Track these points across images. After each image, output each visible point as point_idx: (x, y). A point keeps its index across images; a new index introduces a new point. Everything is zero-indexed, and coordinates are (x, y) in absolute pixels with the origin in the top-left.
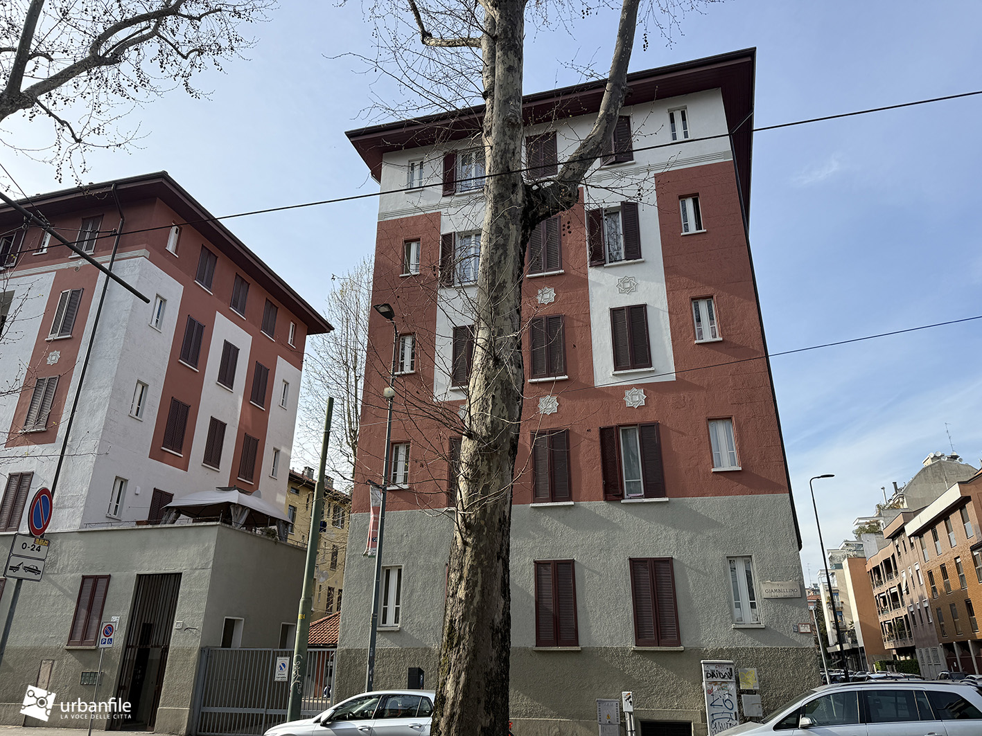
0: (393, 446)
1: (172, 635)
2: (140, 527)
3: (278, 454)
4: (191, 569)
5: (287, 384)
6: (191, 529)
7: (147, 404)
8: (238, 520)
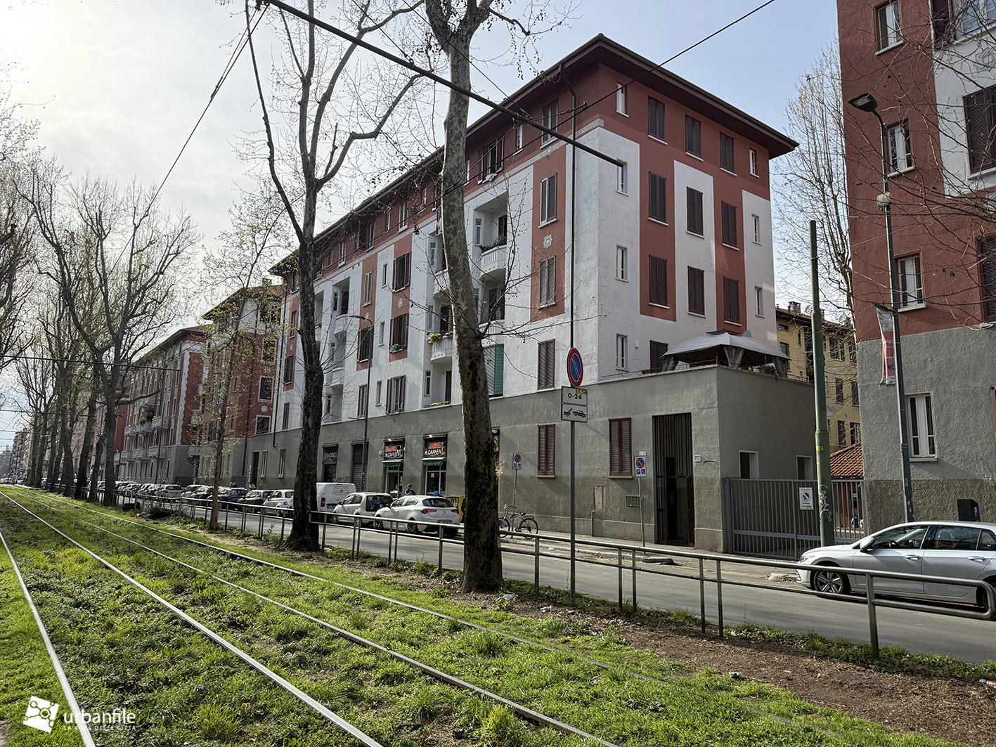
0: (898, 261)
1: (694, 467)
2: (646, 375)
3: (761, 292)
4: (699, 409)
5: (757, 218)
6: (691, 373)
7: (629, 267)
8: (734, 361)
